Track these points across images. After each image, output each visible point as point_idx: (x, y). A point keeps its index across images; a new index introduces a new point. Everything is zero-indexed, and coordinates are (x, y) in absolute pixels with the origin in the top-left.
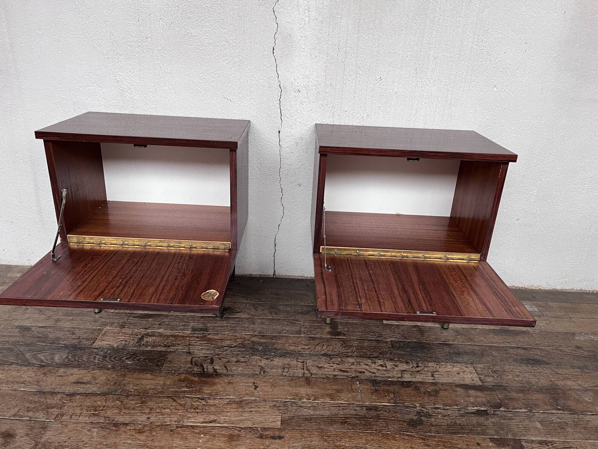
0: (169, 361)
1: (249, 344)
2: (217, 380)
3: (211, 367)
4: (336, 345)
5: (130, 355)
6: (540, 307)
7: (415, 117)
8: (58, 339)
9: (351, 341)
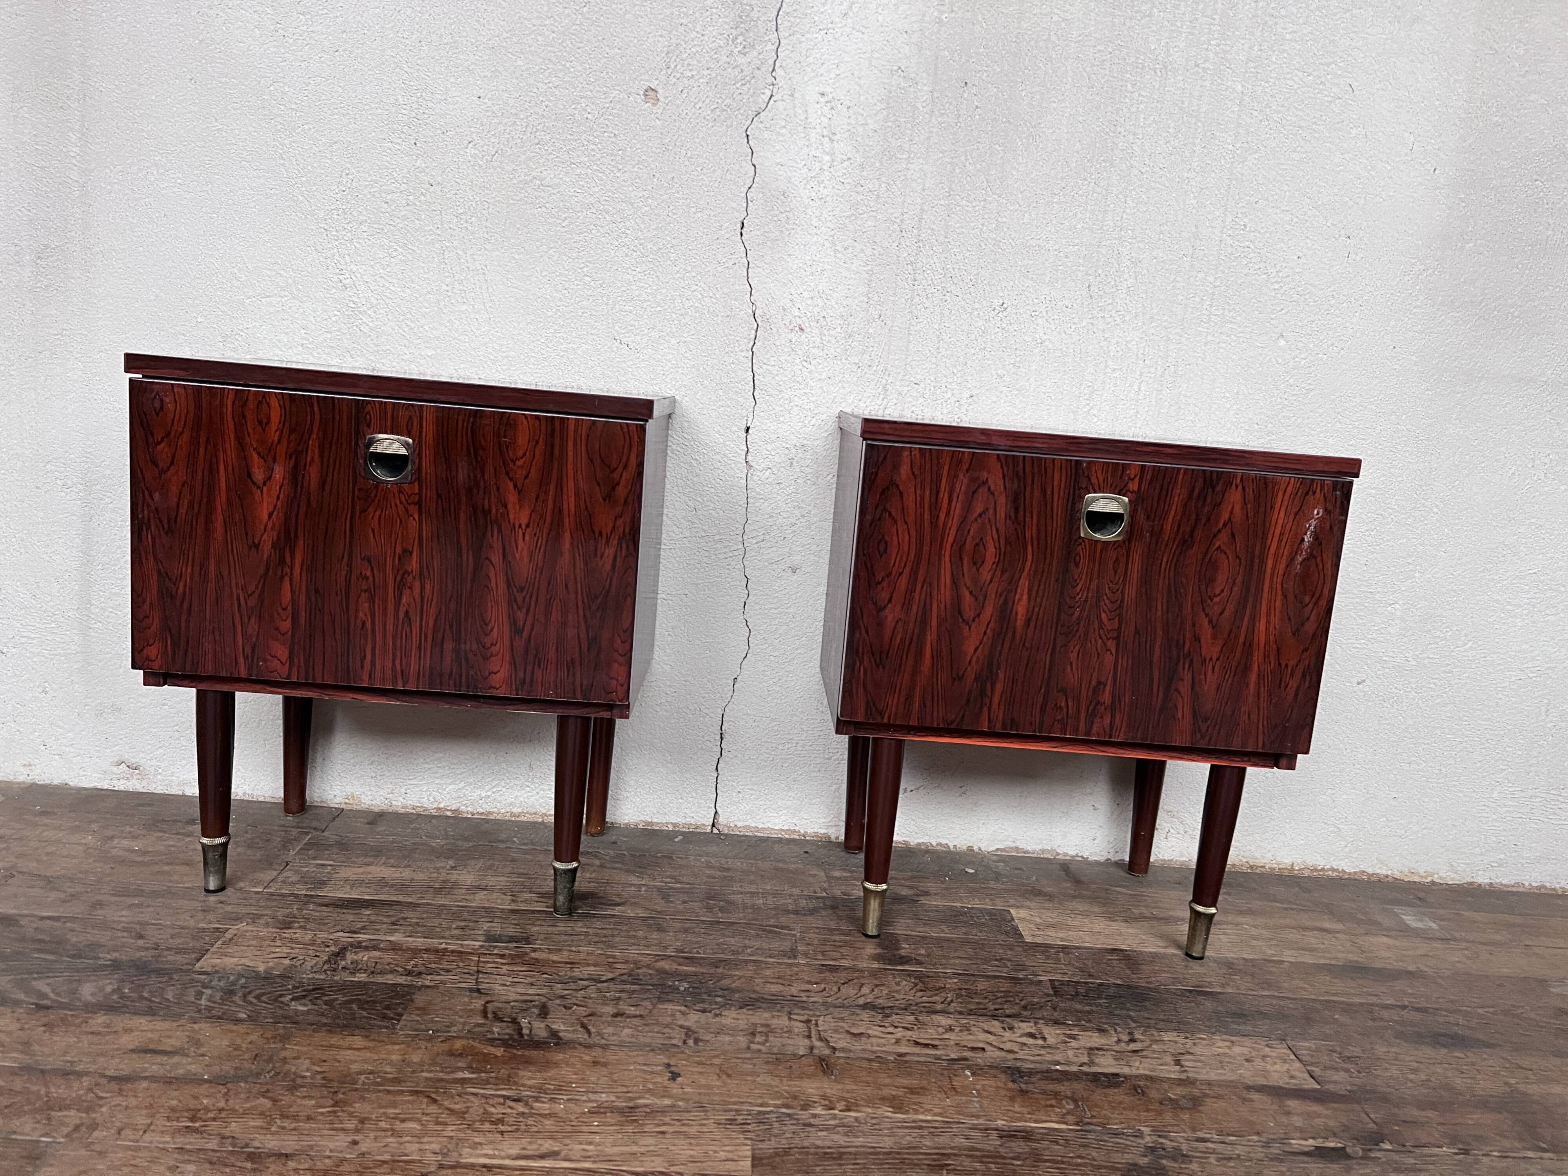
2: (561, 1056)
3: (542, 1025)
4: (898, 984)
5: (304, 991)
6: (1442, 920)
7: (1088, 404)
8: (94, 946)
9: (939, 976)
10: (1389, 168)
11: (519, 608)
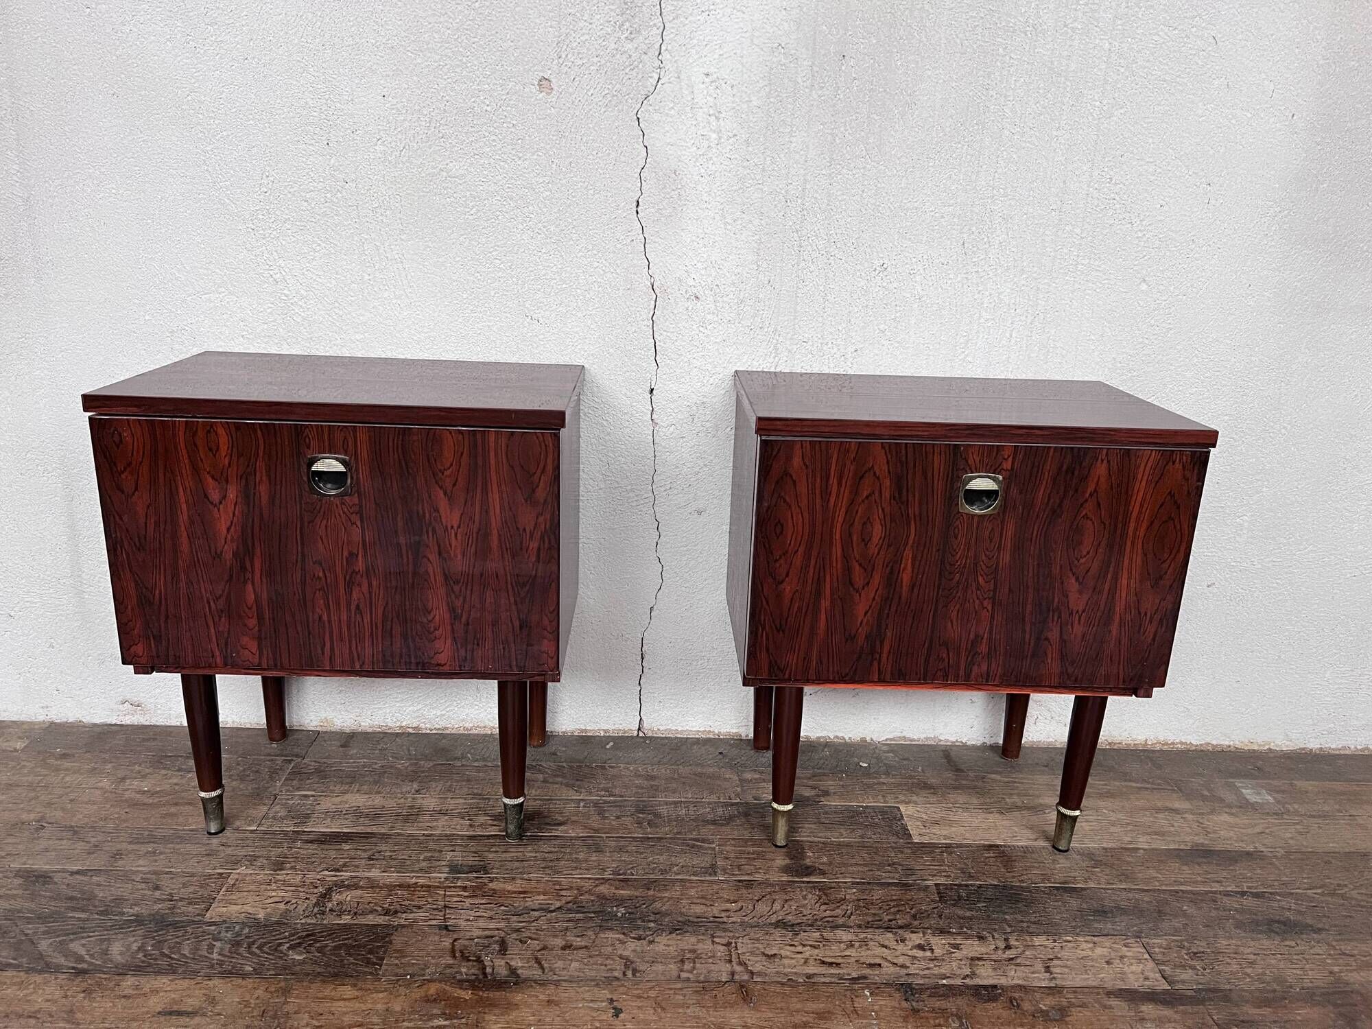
0: (397, 951)
1: (592, 901)
2: (519, 997)
3: (503, 962)
4: (805, 898)
5: (299, 938)
6: (1278, 792)
7: (963, 352)
8: (119, 900)
9: (840, 887)
10: (1249, 115)
11: (457, 597)
